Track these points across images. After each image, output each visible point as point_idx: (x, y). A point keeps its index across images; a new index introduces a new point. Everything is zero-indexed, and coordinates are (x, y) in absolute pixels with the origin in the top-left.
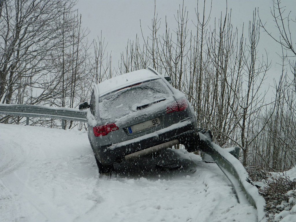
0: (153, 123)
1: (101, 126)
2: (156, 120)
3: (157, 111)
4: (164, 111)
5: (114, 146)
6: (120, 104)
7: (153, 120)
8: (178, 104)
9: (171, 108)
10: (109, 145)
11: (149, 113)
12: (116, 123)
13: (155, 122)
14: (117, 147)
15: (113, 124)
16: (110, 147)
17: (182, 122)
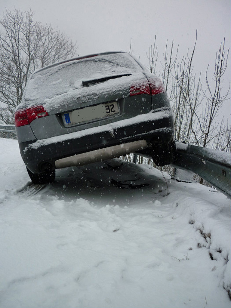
0: (107, 109)
1: (22, 110)
2: (112, 106)
3: (114, 90)
4: (126, 91)
5: (39, 143)
6: (59, 79)
7: (106, 105)
8: (150, 83)
9: (139, 87)
10: (31, 142)
11: (100, 92)
12: (44, 106)
13: (110, 108)
14: (43, 145)
15: (41, 106)
16: (33, 143)
17: (154, 112)
